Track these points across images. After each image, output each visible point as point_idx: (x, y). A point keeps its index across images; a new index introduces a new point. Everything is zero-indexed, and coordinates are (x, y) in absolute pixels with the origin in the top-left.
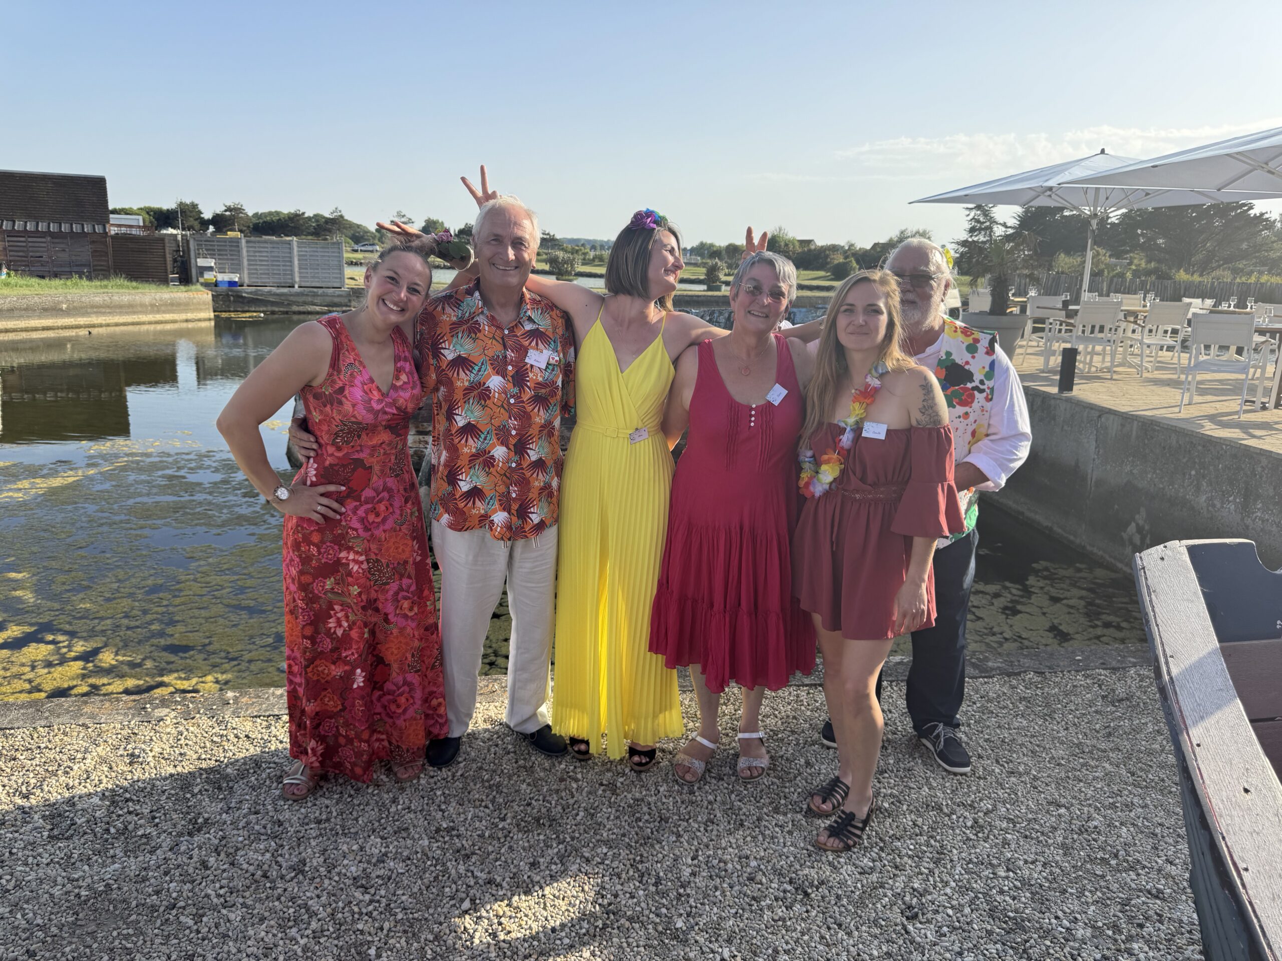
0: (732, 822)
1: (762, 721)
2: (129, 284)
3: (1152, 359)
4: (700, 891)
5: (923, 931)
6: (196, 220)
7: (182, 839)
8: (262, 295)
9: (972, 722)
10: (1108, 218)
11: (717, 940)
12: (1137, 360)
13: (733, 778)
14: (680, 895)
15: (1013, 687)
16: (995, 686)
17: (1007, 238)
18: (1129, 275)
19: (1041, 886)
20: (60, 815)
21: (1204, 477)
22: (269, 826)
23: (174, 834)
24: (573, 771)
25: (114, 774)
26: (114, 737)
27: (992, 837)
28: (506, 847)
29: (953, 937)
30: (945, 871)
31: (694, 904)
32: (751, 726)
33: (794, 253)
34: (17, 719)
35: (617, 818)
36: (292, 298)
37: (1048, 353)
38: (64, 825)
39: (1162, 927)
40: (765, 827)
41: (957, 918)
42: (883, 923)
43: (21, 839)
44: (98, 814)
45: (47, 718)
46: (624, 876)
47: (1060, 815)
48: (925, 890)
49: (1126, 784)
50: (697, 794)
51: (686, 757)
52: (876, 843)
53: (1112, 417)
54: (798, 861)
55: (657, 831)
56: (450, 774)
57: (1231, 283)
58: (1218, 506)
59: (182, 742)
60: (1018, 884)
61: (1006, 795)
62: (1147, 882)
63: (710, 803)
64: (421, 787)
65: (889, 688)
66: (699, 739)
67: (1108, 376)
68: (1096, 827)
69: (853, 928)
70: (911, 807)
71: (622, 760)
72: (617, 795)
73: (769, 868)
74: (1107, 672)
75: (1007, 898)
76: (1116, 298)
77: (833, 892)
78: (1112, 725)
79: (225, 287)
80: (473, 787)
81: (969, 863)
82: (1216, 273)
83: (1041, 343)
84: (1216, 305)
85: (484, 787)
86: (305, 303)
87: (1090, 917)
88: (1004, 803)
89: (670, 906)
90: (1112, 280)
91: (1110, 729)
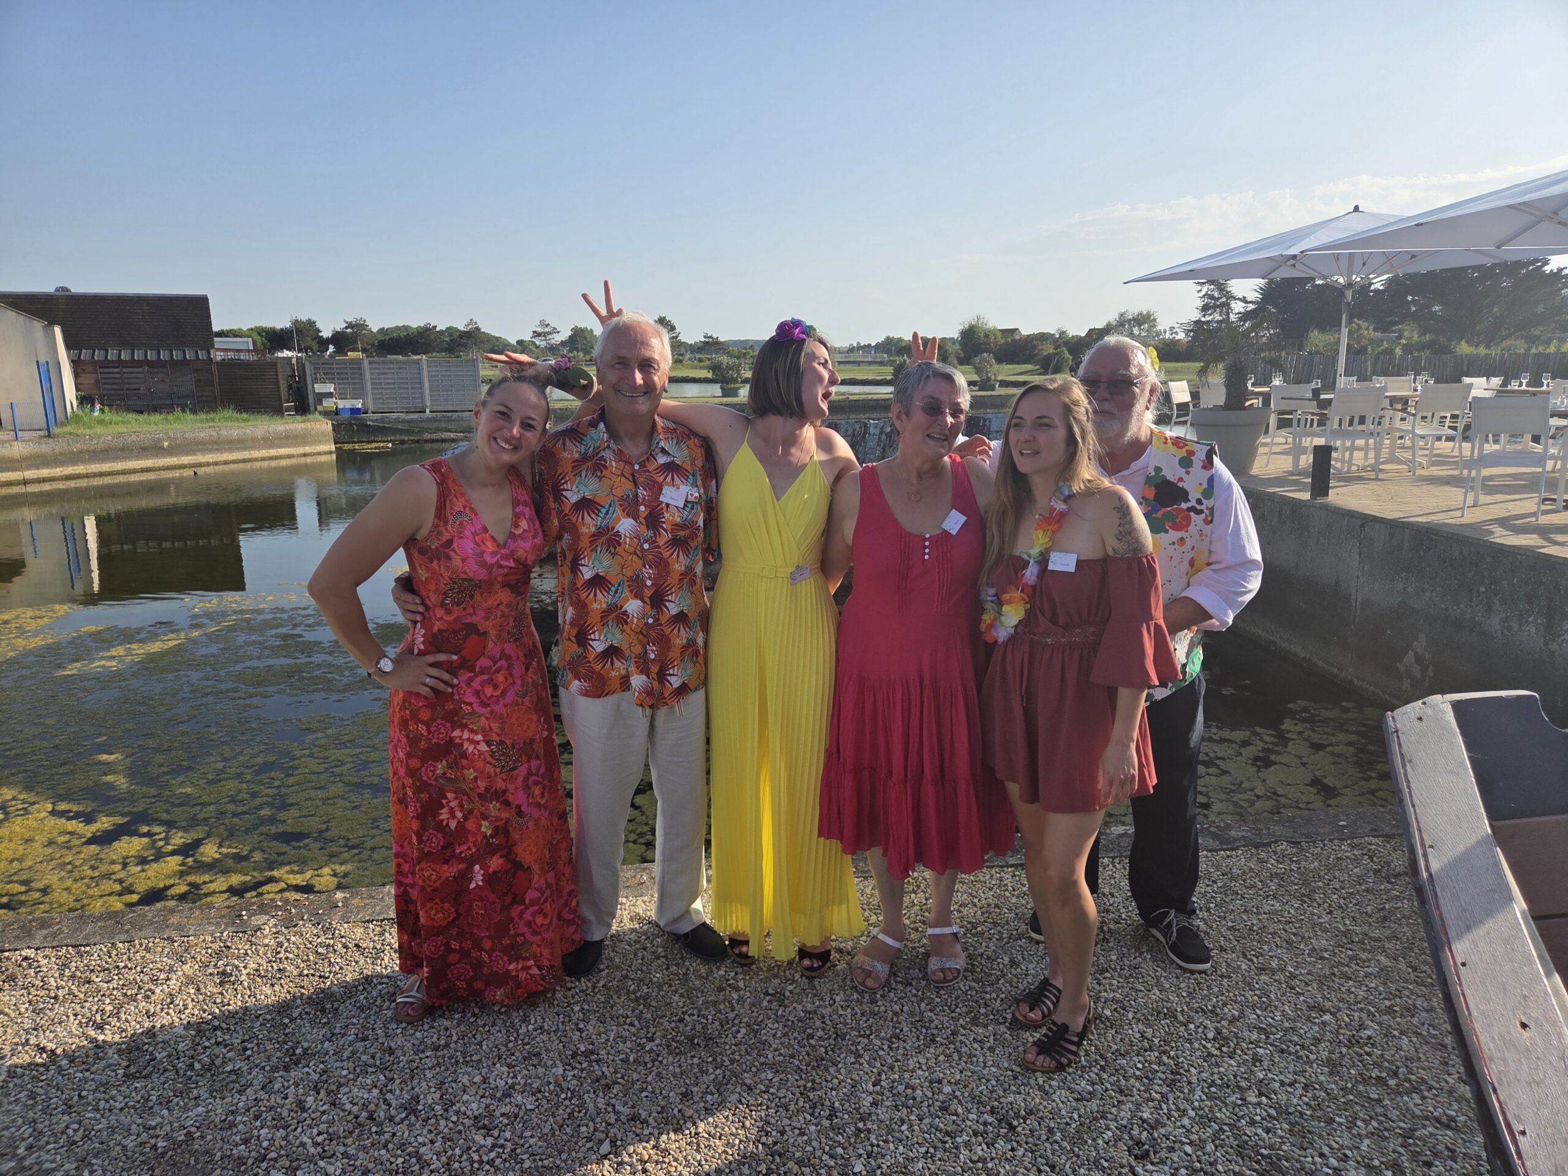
0: (922, 1037)
1: (959, 911)
2: (238, 416)
3: (1427, 452)
4: (883, 1126)
6: (313, 339)
7: (276, 1075)
8: (389, 423)
9: (1213, 905)
10: (1371, 284)
12: (1408, 455)
13: (924, 983)
14: (859, 1130)
15: (1262, 861)
16: (1240, 861)
17: (1245, 316)
18: (1398, 351)
19: (1302, 1114)
20: (138, 1049)
21: (1496, 594)
22: (378, 1055)
23: (267, 1068)
24: (733, 978)
25: (201, 997)
26: (203, 952)
27: (1239, 1052)
28: (654, 1073)
30: (1182, 1096)
31: (875, 1142)
32: (944, 919)
33: (996, 345)
34: (94, 933)
35: (785, 1035)
36: (423, 425)
37: (1296, 451)
38: (141, 1061)
39: (1455, 1166)
40: (961, 1042)
41: (1198, 1156)
42: (1106, 1164)
43: (93, 1080)
44: (181, 1046)
45: (127, 932)
46: (792, 1107)
47: (1324, 1023)
48: (1157, 1120)
50: (879, 1003)
51: (866, 958)
52: (1096, 1061)
53: (1377, 526)
54: (1001, 1085)
55: (832, 1050)
56: (590, 985)
57: (1524, 354)
58: (1516, 628)
59: (281, 955)
60: (1273, 1112)
61: (1256, 998)
63: (896, 1014)
64: (556, 1002)
65: (1111, 866)
66: (881, 936)
67: (1372, 475)
68: (1369, 1038)
70: (1139, 1015)
71: (790, 963)
72: (786, 1007)
73: (966, 1094)
74: (1379, 841)
75: (1260, 1131)
76: (1379, 382)
77: (1043, 1124)
78: (1387, 906)
79: (346, 416)
80: (617, 1000)
81: (1211, 1086)
82: (1506, 343)
83: (1290, 440)
84: (1505, 384)
85: (629, 999)
86: (438, 430)
87: (1364, 1154)
88: (1253, 1007)
89: (847, 1145)
90: (1377, 359)
91: (1386, 913)
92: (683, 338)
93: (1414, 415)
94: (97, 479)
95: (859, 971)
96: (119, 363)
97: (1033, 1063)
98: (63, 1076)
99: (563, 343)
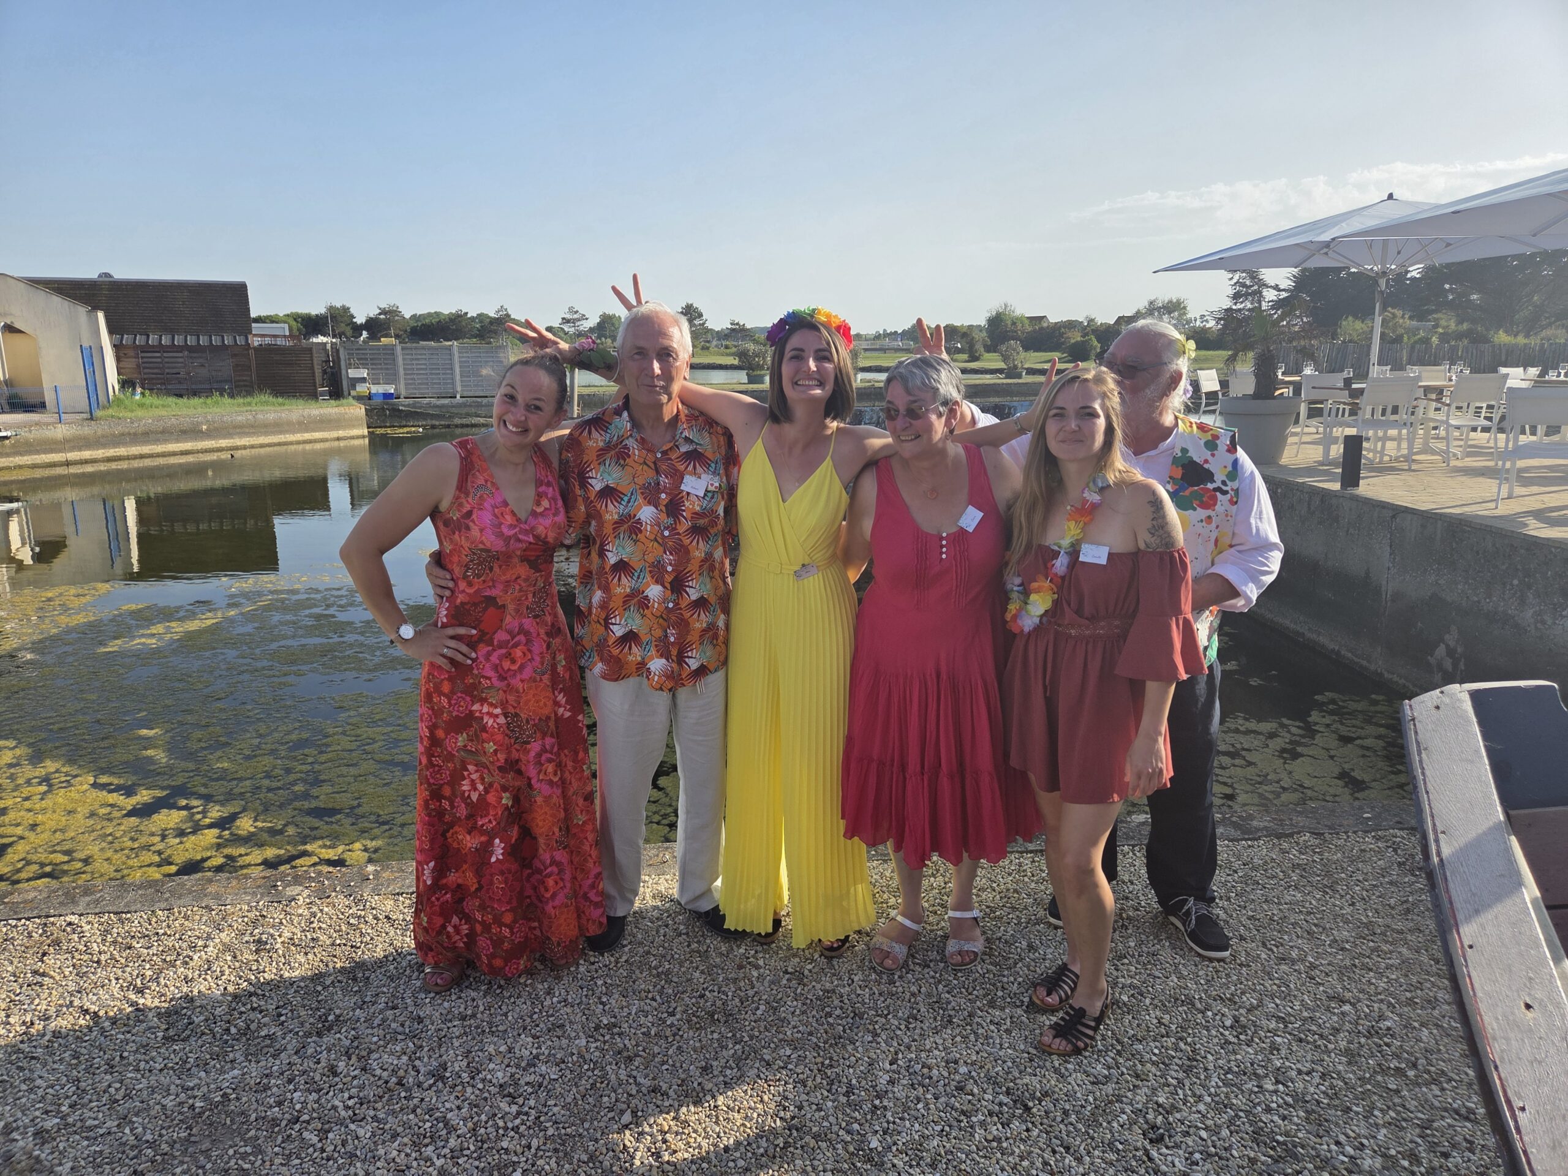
0: (939, 1018)
1: (978, 896)
2: (274, 400)
4: (899, 1103)
5: (1169, 1158)
6: (348, 325)
7: (309, 1040)
8: (420, 408)
9: (1233, 894)
10: (1407, 272)
11: (918, 1164)
12: (1442, 446)
14: (875, 1107)
15: (1284, 852)
16: (1261, 851)
17: (1278, 304)
18: (1435, 340)
19: (1318, 1102)
20: (176, 1013)
21: (1529, 587)
22: (407, 1023)
23: (301, 1034)
24: (753, 957)
25: (237, 964)
26: (240, 920)
27: (1257, 1040)
28: (674, 1047)
29: (1208, 1166)
30: (1198, 1082)
31: (892, 1119)
32: (964, 904)
33: (1023, 333)
34: (135, 901)
35: (803, 1013)
36: (454, 410)
37: (1327, 441)
38: (180, 1025)
39: (1472, 1157)
40: (978, 1024)
41: (1213, 1142)
42: (1120, 1147)
43: (133, 1041)
44: (218, 1010)
45: (167, 900)
46: (810, 1083)
47: (1343, 1013)
48: (1172, 1105)
50: (897, 984)
51: (885, 940)
52: (1112, 1045)
53: (1409, 517)
54: (1017, 1067)
55: (850, 1028)
56: (613, 959)
58: (1549, 622)
59: (314, 925)
60: (1290, 1100)
61: (1275, 987)
62: (1454, 1100)
63: (913, 995)
64: (579, 976)
65: (1131, 854)
66: (900, 918)
67: (1405, 466)
68: (1389, 1029)
69: (1084, 1152)
70: (1156, 1001)
72: (804, 985)
73: (982, 1075)
74: (1403, 833)
75: (1276, 1118)
76: (1413, 371)
77: (1059, 1106)
78: (1410, 899)
79: (380, 400)
80: (640, 975)
81: (1227, 1073)
82: (1548, 332)
83: (1321, 430)
84: (1543, 374)
85: (651, 975)
86: (468, 415)
87: (1380, 1143)
88: (1272, 997)
89: (863, 1121)
90: (1413, 347)
91: (1409, 905)
92: (710, 325)
93: (1448, 405)
94: (137, 461)
95: (878, 952)
96: (160, 348)
97: (1050, 1046)
98: (106, 1037)
99: (591, 330)
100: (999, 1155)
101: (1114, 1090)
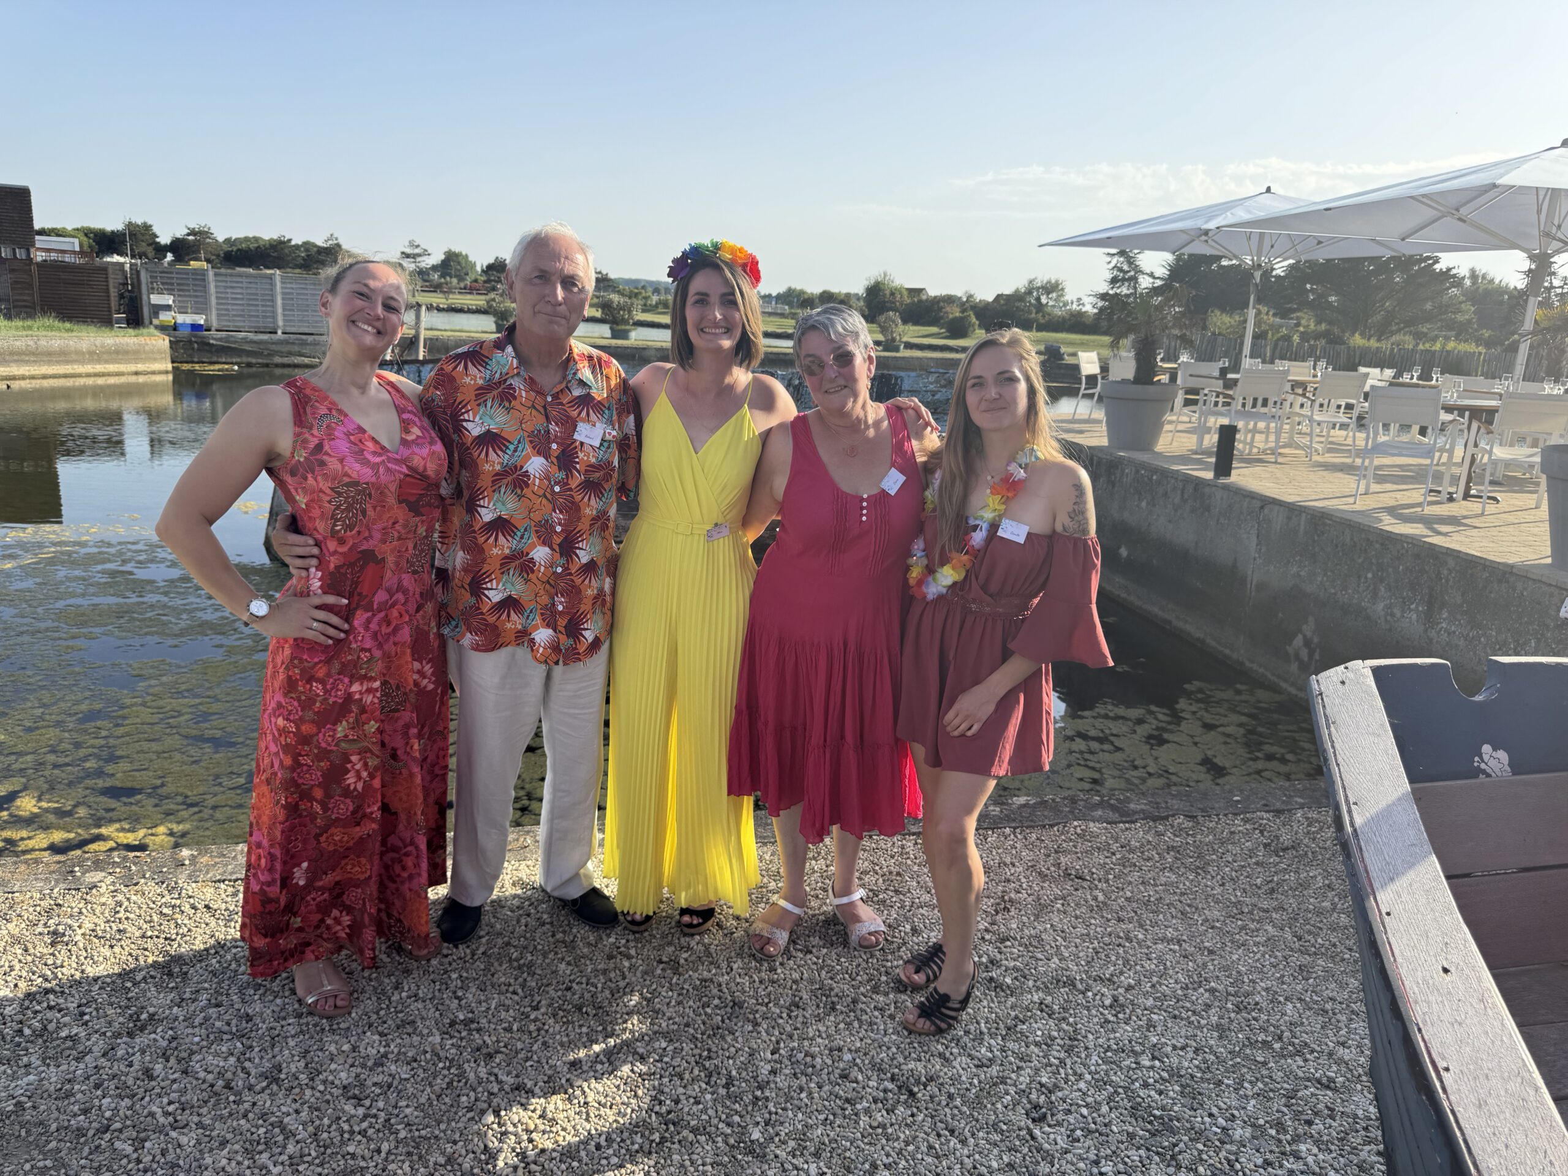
0: (822, 1005)
2: (60, 325)
3: (1323, 439)
4: (781, 1093)
5: (1052, 1136)
6: (149, 245)
7: (119, 1041)
8: (235, 342)
9: (1111, 877)
10: (1273, 269)
11: (802, 1154)
12: (1305, 441)
14: (757, 1098)
15: (1160, 834)
16: (1138, 833)
17: (1153, 291)
18: (1296, 338)
19: (1192, 1077)
21: (1382, 580)
22: (234, 1022)
23: (109, 1034)
24: (624, 946)
25: (29, 959)
26: (31, 909)
27: (1134, 1018)
28: (539, 1043)
29: (1088, 1143)
30: (1079, 1060)
31: (773, 1110)
33: (902, 304)
35: (679, 1003)
36: (273, 347)
37: (1202, 430)
39: (1334, 1124)
40: (862, 1010)
41: (1093, 1118)
42: (1005, 1127)
44: (8, 1010)
46: (687, 1076)
48: (1055, 1085)
49: (1292, 950)
50: (779, 971)
51: (765, 925)
53: (1276, 508)
54: (902, 1053)
55: (729, 1018)
56: (468, 951)
58: (1399, 614)
59: (121, 915)
60: (1165, 1075)
62: (1316, 1070)
63: (795, 982)
64: (431, 969)
65: (1012, 836)
66: (783, 903)
67: (1272, 458)
68: (1257, 1004)
69: (968, 1134)
70: (1039, 983)
72: (680, 975)
73: (867, 1062)
75: (1153, 1093)
77: (944, 1090)
78: (1275, 879)
79: (187, 331)
80: (499, 968)
81: (1107, 1051)
82: (1396, 338)
83: (1195, 419)
84: (1399, 374)
85: (511, 967)
86: (291, 353)
87: (1250, 1113)
89: (744, 1113)
90: (1276, 344)
91: (1274, 885)
93: (1312, 401)
99: (434, 268)
100: (884, 1141)
101: (998, 1072)
